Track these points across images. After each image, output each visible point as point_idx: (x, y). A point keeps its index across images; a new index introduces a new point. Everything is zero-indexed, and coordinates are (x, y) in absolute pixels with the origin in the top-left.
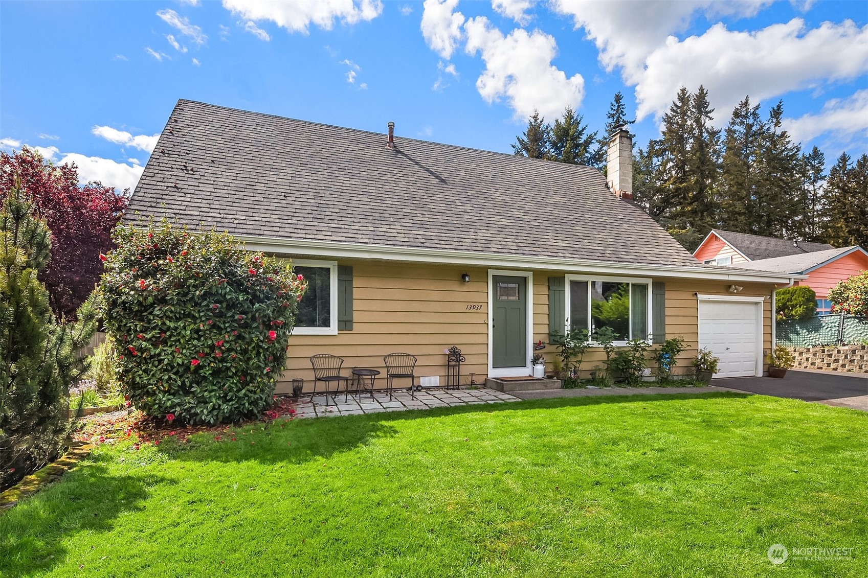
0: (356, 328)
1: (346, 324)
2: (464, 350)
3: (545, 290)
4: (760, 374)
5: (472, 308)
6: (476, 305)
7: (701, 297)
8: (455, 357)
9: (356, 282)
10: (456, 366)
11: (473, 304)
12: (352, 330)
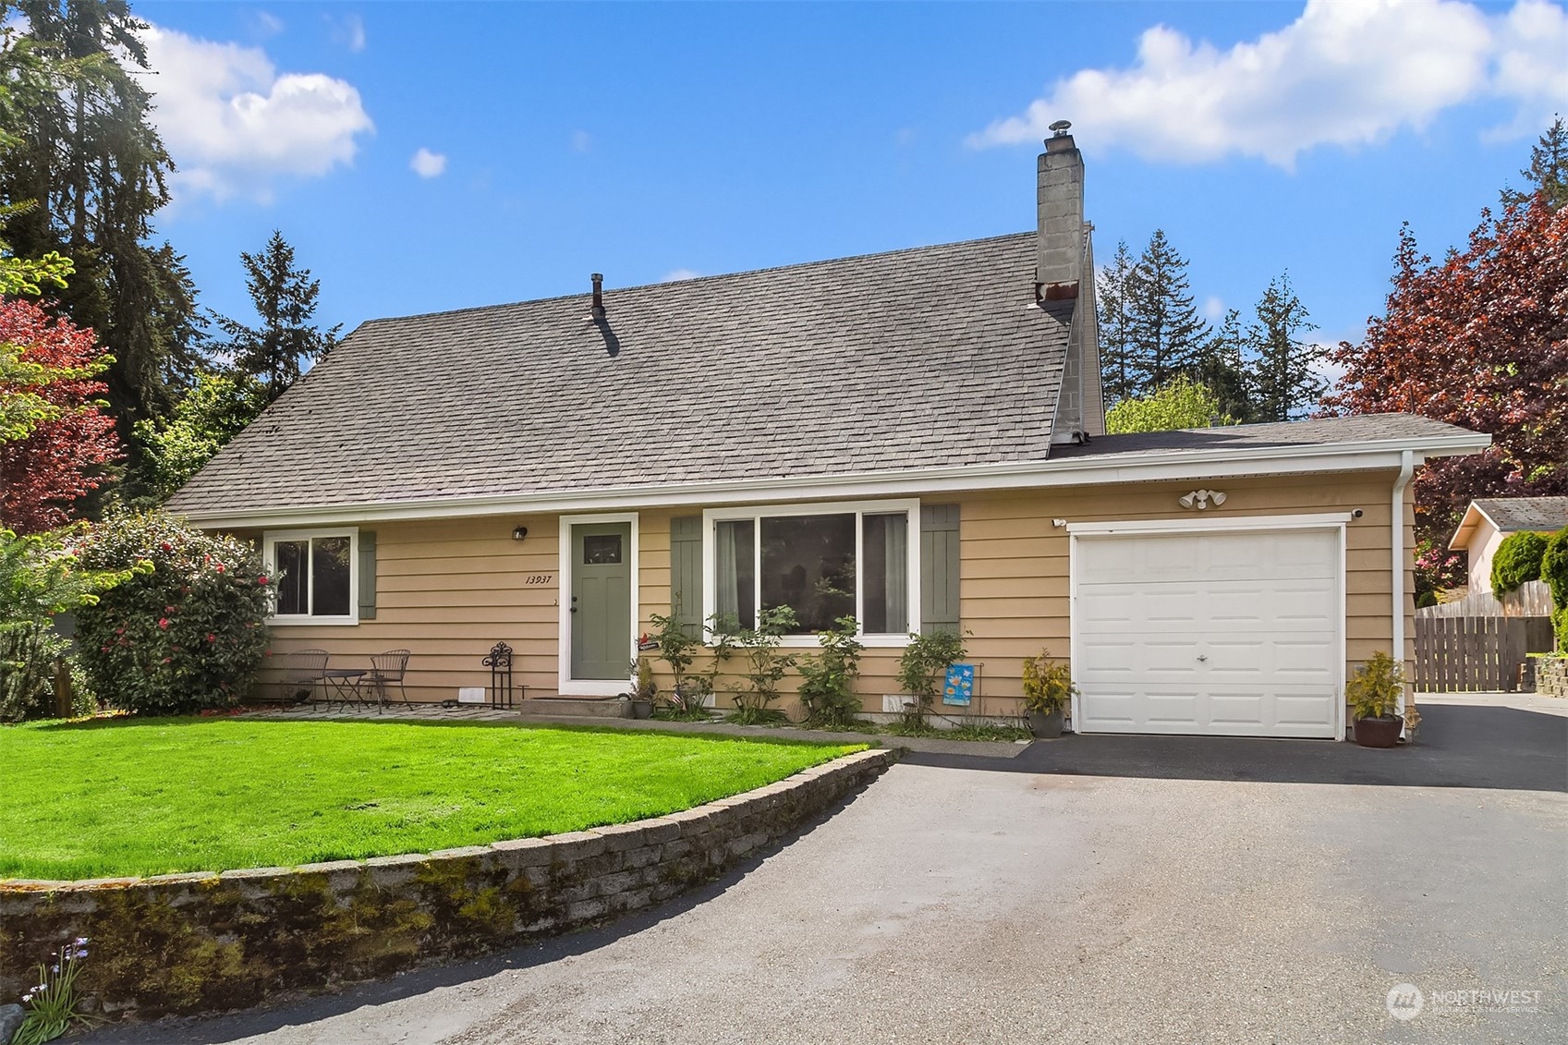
0: (382, 616)
1: (368, 610)
2: (518, 648)
3: (665, 542)
4: (1340, 737)
5: (536, 580)
6: (542, 575)
7: (1075, 528)
8: (501, 658)
9: (381, 553)
10: (505, 673)
11: (537, 575)
12: (375, 619)
